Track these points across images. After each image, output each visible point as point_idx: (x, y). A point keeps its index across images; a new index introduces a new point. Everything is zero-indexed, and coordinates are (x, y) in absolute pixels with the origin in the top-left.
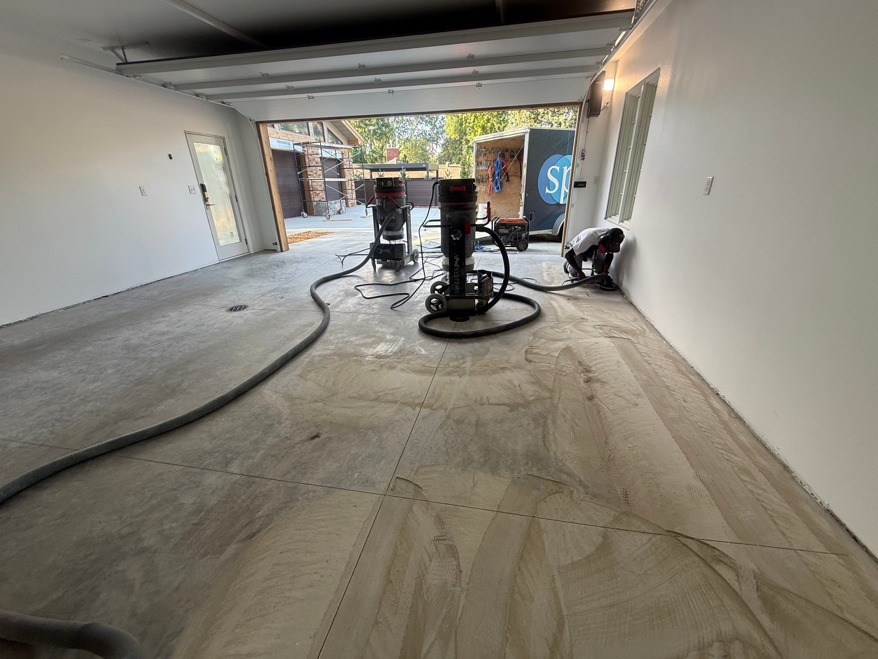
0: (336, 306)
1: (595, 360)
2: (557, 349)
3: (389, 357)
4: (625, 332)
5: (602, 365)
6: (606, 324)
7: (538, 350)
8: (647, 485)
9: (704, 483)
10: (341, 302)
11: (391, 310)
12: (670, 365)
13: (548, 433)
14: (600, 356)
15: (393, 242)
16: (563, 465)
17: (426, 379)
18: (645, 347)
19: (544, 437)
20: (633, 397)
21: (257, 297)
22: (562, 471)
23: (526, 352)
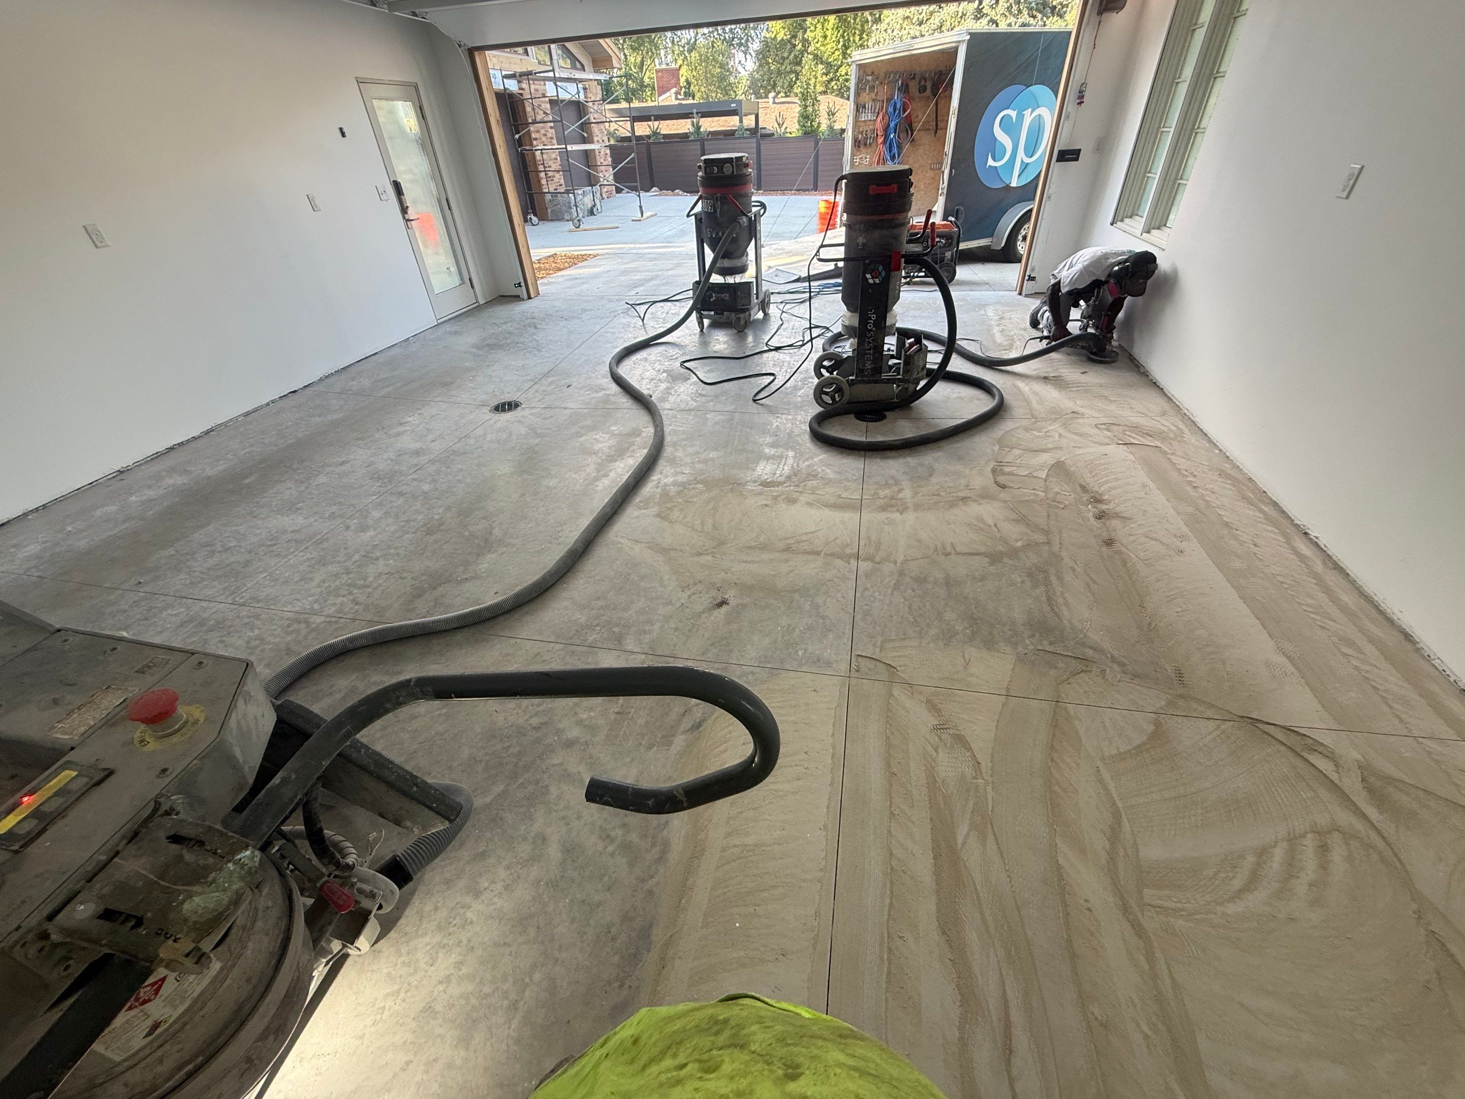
0: (663, 399)
1: (1106, 482)
2: (1042, 467)
3: (780, 484)
4: (1150, 436)
5: (1119, 491)
6: (1115, 421)
7: (1012, 469)
8: (1207, 661)
9: (1288, 658)
10: (668, 391)
11: (754, 405)
12: (1229, 489)
13: (1055, 594)
14: (1113, 477)
15: (730, 280)
16: (1085, 636)
17: (852, 518)
18: (1184, 461)
19: (1049, 599)
20: (1175, 540)
21: (527, 386)
22: (1084, 645)
23: (994, 471)
